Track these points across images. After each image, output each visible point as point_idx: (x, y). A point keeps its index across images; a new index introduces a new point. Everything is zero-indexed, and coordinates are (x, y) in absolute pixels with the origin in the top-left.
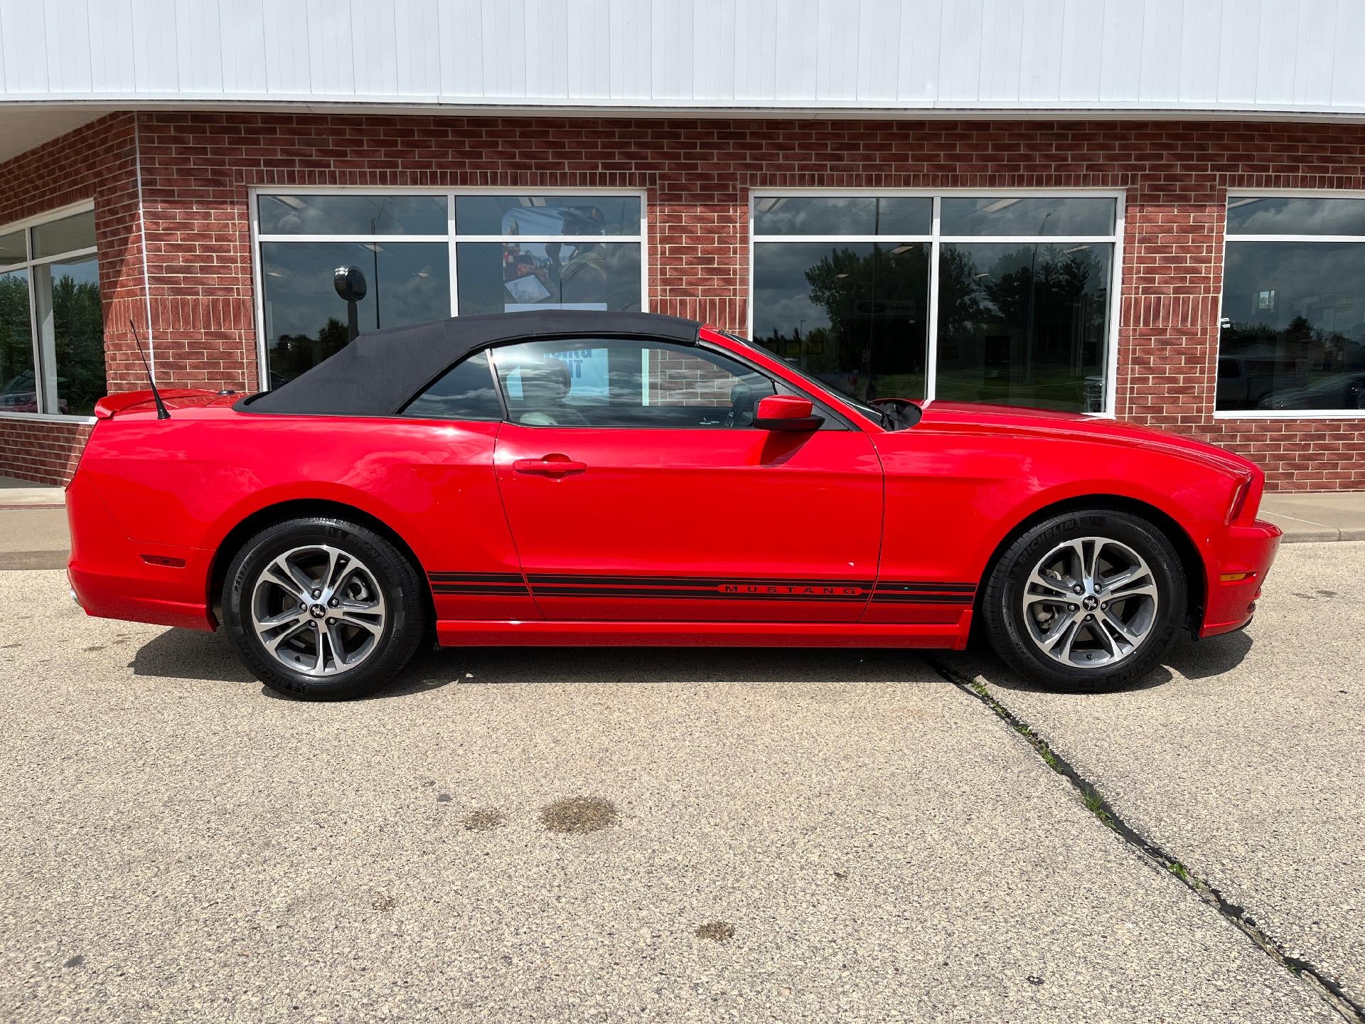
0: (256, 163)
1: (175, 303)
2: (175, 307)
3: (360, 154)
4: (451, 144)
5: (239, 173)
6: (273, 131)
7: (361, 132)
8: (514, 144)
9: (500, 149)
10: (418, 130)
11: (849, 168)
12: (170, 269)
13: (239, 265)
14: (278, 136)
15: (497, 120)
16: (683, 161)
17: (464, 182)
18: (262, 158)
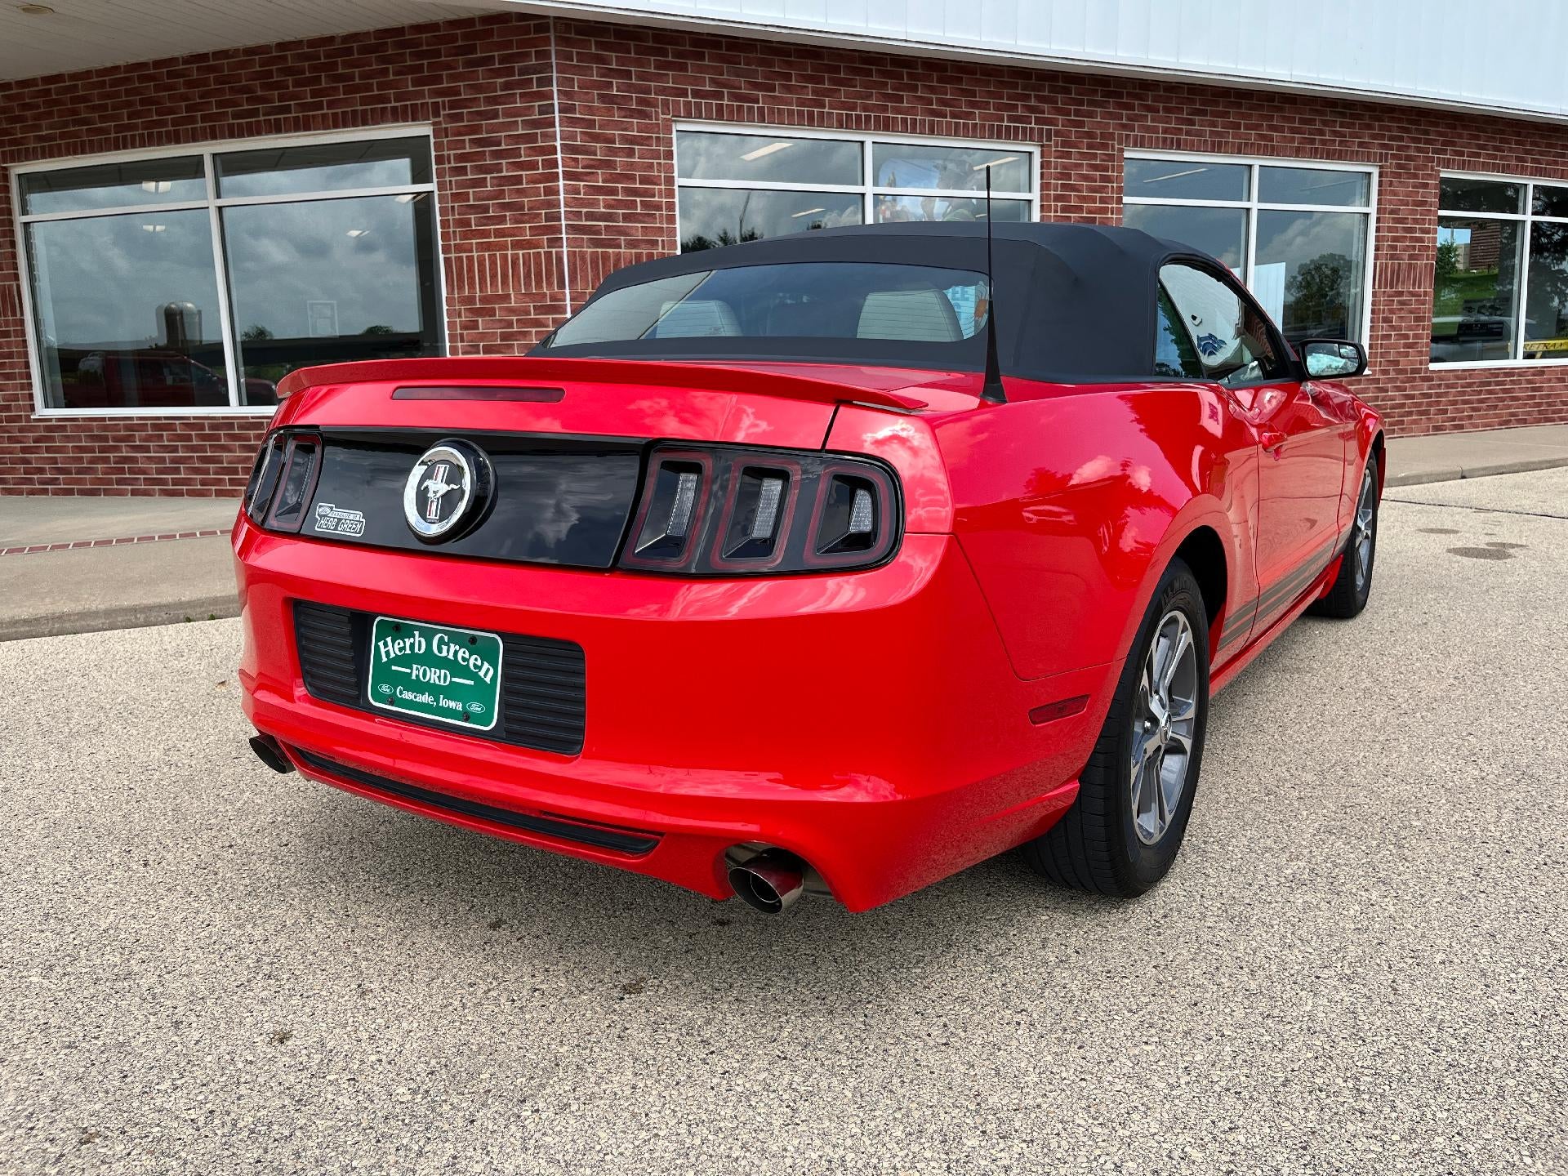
0: (684, 93)
1: (594, 255)
2: (595, 262)
3: (789, 89)
4: (875, 85)
5: (666, 104)
6: (701, 56)
7: (790, 64)
8: (932, 90)
9: (919, 94)
10: (844, 67)
11: (1199, 134)
12: (590, 216)
13: (664, 213)
14: (707, 63)
15: (917, 62)
16: (1073, 118)
17: (887, 128)
18: (689, 88)
